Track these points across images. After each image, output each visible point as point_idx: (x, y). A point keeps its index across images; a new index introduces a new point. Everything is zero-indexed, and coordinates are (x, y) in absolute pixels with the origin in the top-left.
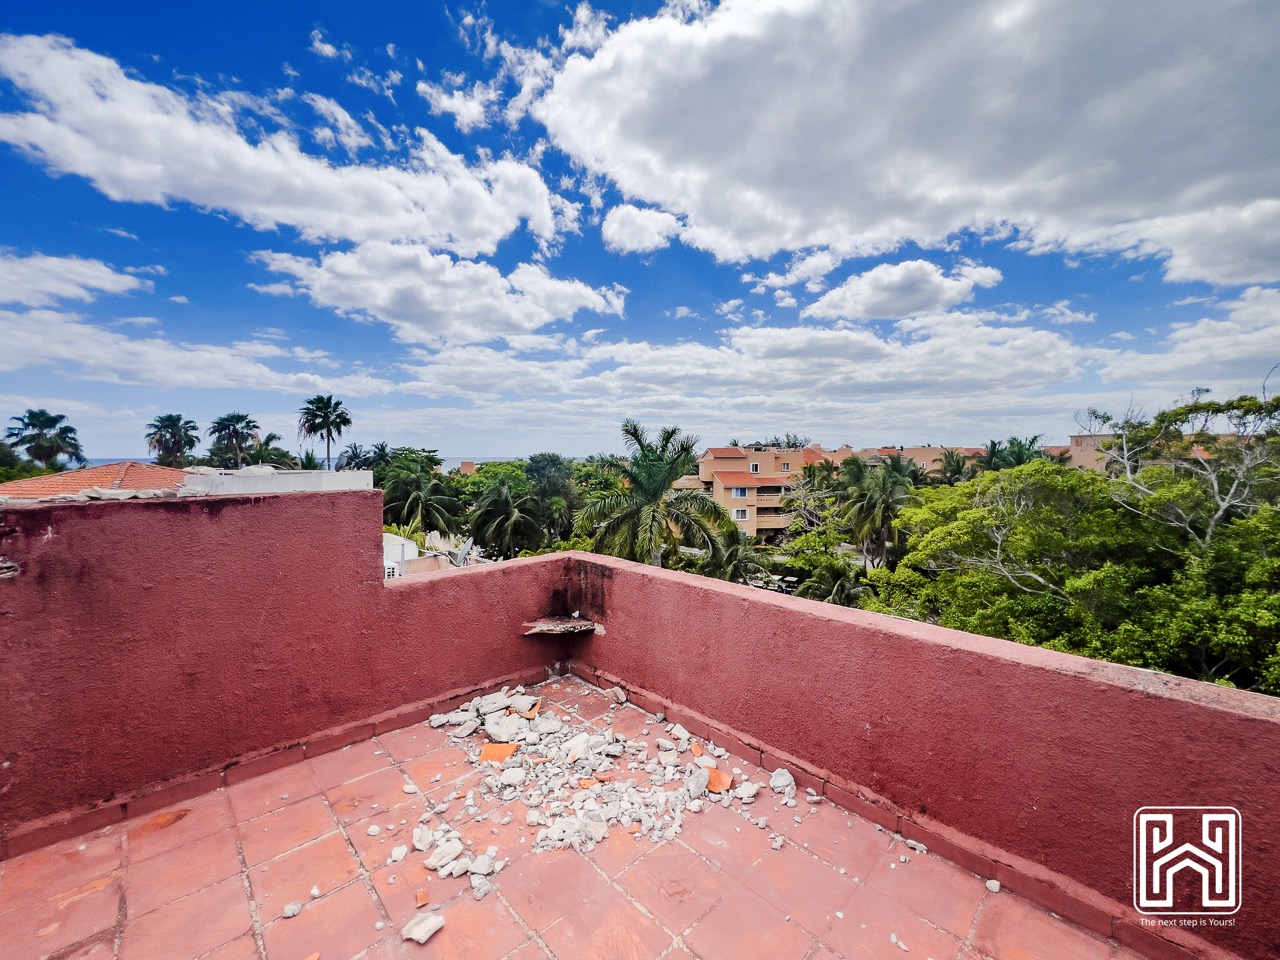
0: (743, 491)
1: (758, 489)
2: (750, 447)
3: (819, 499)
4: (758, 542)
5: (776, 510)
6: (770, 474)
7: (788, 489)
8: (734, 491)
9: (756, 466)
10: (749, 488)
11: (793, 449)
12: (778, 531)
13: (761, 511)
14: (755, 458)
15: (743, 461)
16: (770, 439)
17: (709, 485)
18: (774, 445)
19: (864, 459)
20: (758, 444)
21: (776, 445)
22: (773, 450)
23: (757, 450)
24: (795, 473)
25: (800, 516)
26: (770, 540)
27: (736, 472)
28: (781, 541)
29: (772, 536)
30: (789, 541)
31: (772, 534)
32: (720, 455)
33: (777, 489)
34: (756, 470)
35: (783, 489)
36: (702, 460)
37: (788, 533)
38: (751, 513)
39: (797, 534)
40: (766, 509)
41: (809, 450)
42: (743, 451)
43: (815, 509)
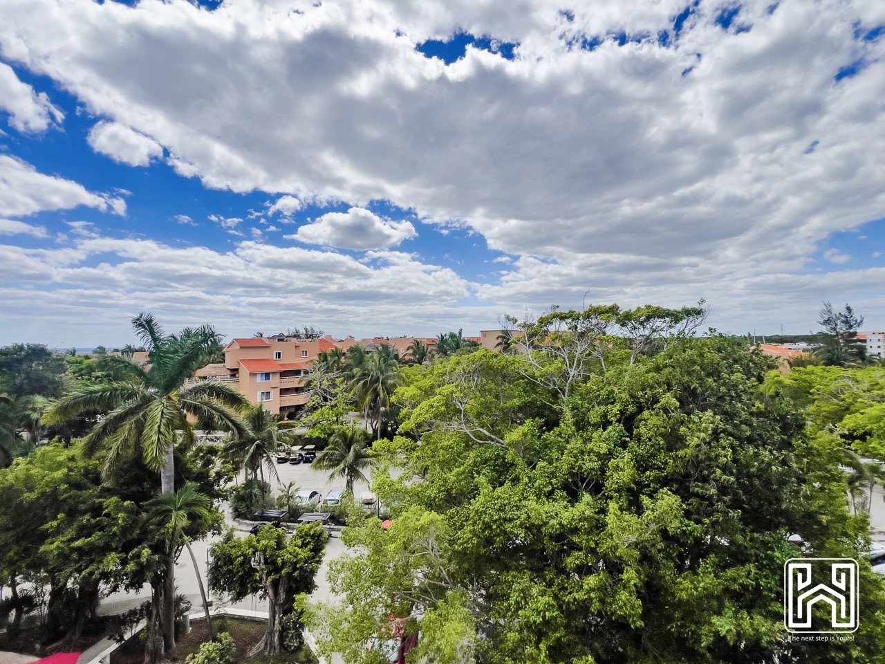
0: (267, 376)
1: (281, 373)
2: (274, 337)
3: (331, 379)
4: (281, 419)
5: (297, 390)
6: (291, 359)
7: (306, 372)
8: (259, 377)
9: (279, 354)
10: (274, 373)
11: (310, 340)
12: (299, 407)
13: (284, 391)
14: (278, 347)
15: (267, 350)
16: (292, 331)
17: (234, 372)
18: (295, 336)
19: (363, 347)
20: (281, 335)
21: (297, 336)
22: (294, 340)
23: (279, 340)
24: (311, 358)
25: (316, 393)
26: (291, 416)
27: (260, 360)
28: (301, 416)
29: (293, 412)
30: (307, 415)
31: (293, 410)
32: (245, 345)
33: (298, 372)
34: (279, 357)
35: (302, 372)
36: (229, 349)
37: (307, 409)
38: (275, 394)
39: (314, 408)
40: (288, 389)
41: (322, 340)
42: (267, 342)
43: (328, 388)
